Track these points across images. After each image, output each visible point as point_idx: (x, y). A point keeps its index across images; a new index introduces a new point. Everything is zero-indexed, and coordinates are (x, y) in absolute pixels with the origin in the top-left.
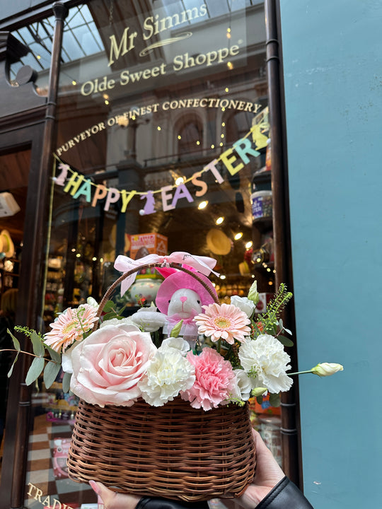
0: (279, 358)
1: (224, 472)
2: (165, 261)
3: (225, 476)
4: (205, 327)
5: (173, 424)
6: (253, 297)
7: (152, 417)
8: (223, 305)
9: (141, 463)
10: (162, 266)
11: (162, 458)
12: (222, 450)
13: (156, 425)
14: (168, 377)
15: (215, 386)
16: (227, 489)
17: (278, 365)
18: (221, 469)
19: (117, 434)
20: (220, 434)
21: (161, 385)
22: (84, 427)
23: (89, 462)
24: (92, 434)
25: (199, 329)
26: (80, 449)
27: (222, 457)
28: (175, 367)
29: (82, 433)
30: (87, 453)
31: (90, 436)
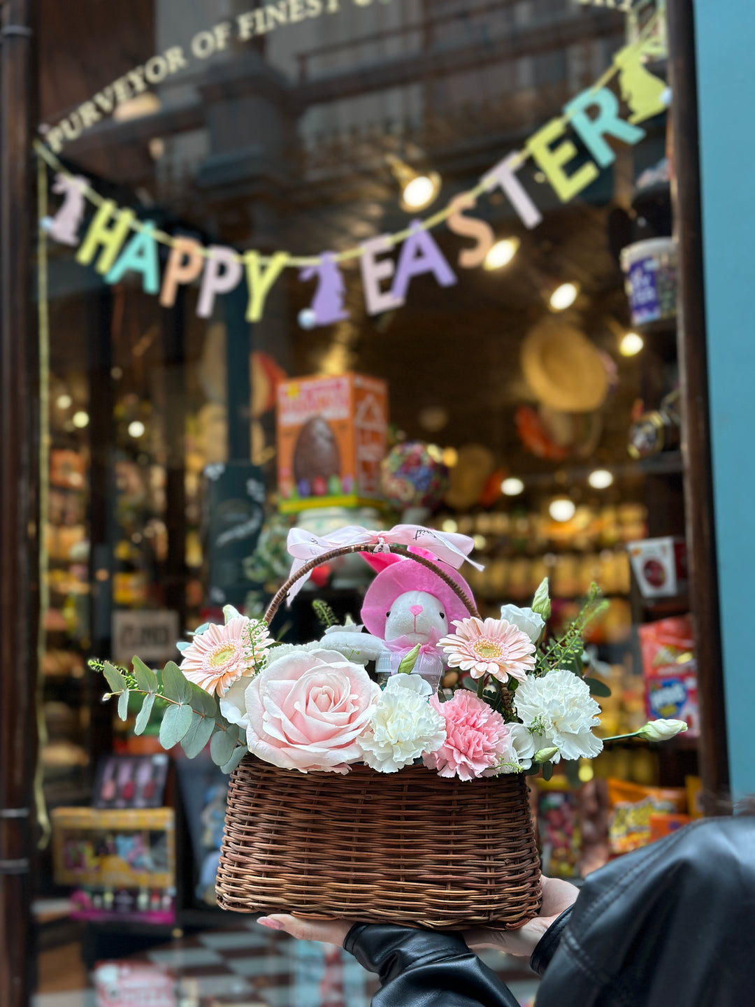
0: (579, 706)
1: (489, 885)
2: (382, 540)
3: (491, 891)
4: (461, 656)
5: (408, 807)
6: (541, 607)
7: (374, 797)
8: (489, 620)
9: (356, 870)
10: (376, 550)
11: (392, 861)
12: (487, 851)
13: (380, 809)
14: (405, 729)
15: (478, 744)
16: (496, 912)
17: (578, 715)
18: (484, 880)
19: (314, 829)
20: (483, 827)
21: (393, 742)
22: (251, 823)
23: (268, 874)
24: (269, 831)
25: (450, 658)
26: (247, 859)
27: (487, 862)
28: (415, 715)
29: (248, 833)
30: (263, 861)
31: (267, 835)
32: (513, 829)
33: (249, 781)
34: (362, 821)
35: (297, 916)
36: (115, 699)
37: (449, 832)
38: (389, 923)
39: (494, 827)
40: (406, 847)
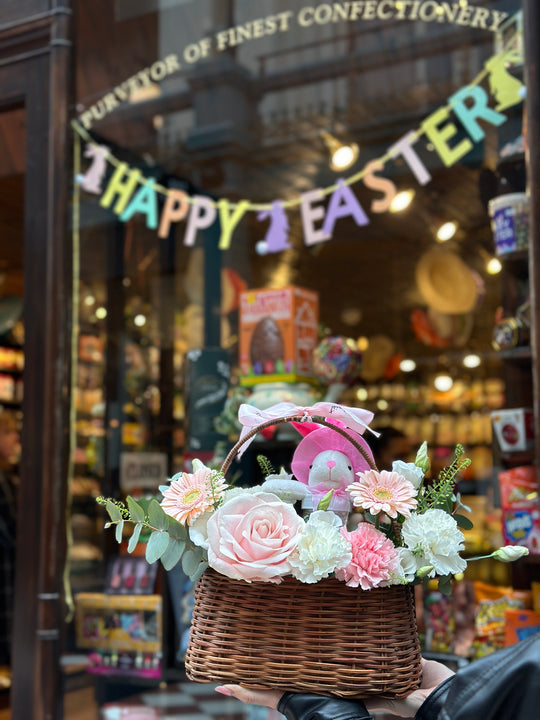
0: (449, 536)
1: (383, 666)
2: (306, 413)
3: (385, 671)
4: (362, 498)
5: (325, 608)
6: (421, 463)
7: (300, 600)
8: (384, 472)
9: (287, 653)
11: (313, 647)
12: (382, 641)
13: (304, 609)
14: (322, 552)
15: (375, 563)
16: (388, 685)
17: (449, 542)
18: (380, 662)
19: (256, 623)
20: (379, 623)
21: (314, 560)
22: (211, 618)
23: (223, 656)
24: (224, 624)
25: (355, 500)
26: (208, 644)
27: (382, 649)
28: (330, 542)
29: (209, 625)
30: (219, 646)
31: (222, 627)
32: (401, 625)
33: (211, 587)
34: (291, 618)
35: (243, 686)
36: (114, 527)
37: (354, 627)
38: (310, 693)
39: (387, 623)
40: (322, 637)
